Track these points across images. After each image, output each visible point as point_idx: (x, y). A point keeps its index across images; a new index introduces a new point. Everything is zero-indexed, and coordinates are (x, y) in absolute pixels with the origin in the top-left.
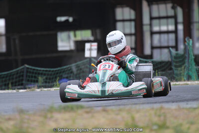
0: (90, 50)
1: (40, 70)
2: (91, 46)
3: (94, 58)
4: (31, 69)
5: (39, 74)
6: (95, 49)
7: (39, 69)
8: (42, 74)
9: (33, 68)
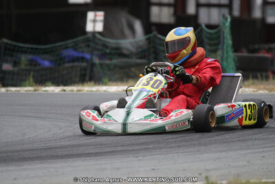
0: (94, 21)
1: (24, 47)
2: (95, 16)
3: (99, 33)
4: (11, 45)
5: (22, 52)
6: (101, 21)
7: (22, 45)
8: (26, 52)
9: (14, 43)
